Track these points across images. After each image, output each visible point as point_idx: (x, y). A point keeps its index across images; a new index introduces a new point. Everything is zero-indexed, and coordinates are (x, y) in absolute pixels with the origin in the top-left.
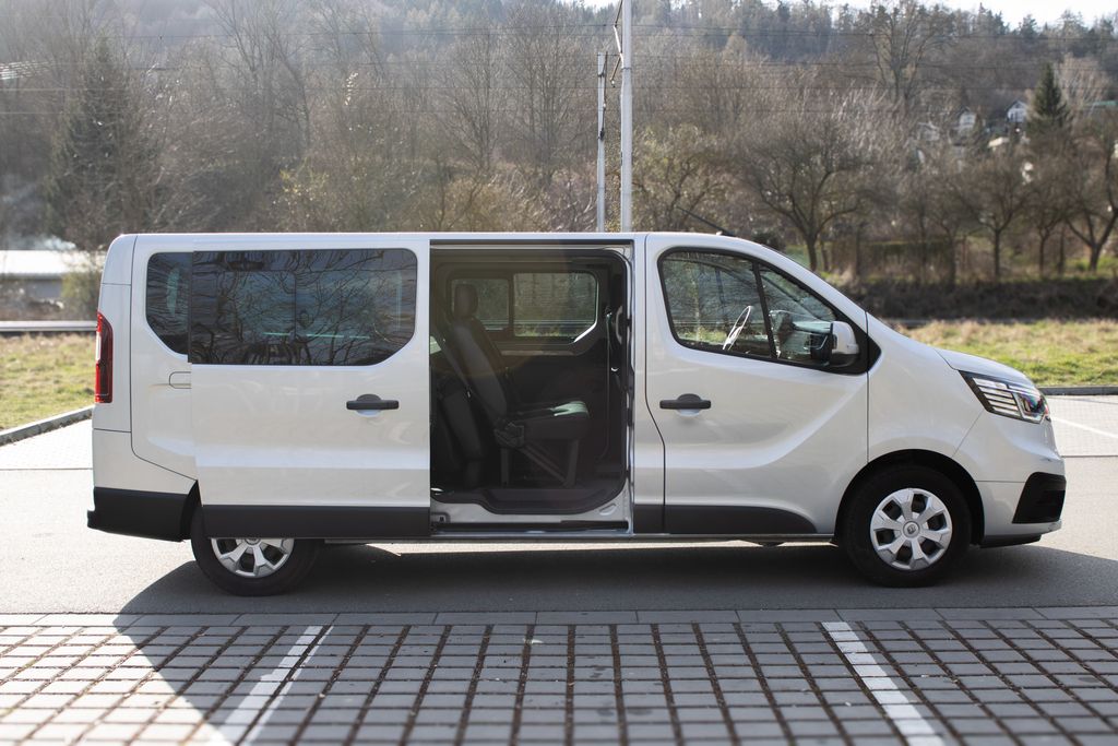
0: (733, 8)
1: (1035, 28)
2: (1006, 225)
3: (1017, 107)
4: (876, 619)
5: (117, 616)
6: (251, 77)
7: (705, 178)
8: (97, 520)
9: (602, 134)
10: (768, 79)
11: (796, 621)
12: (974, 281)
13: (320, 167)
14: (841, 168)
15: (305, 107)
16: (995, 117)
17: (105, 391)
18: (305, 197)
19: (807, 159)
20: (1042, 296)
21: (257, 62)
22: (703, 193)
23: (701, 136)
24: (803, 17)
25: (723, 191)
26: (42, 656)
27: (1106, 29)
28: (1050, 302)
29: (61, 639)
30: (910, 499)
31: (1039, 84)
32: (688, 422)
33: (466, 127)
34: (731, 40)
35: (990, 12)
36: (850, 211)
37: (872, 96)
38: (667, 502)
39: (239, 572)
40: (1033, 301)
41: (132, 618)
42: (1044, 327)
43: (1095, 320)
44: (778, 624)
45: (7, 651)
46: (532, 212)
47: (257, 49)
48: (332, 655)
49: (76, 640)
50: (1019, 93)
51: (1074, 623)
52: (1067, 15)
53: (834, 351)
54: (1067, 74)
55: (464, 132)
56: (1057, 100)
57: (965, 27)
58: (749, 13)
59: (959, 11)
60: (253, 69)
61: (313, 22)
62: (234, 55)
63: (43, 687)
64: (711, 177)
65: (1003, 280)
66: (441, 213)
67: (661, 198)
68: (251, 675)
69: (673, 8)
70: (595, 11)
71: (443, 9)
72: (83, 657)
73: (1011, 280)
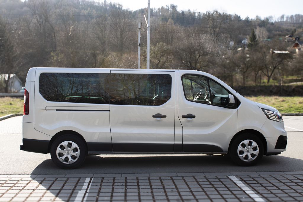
0: (170, 12)
1: (249, 19)
2: (246, 71)
3: (245, 40)
4: (243, 175)
5: (30, 175)
6: (39, 27)
7: (167, 57)
8: (23, 148)
9: (140, 44)
10: (180, 30)
11: (221, 175)
12: (238, 85)
13: (62, 52)
14: (203, 55)
15: (54, 35)
16: (239, 42)
17: (27, 111)
18: (58, 60)
19: (194, 52)
20: (256, 90)
21: (41, 23)
22: (166, 61)
23: (166, 45)
24: (188, 15)
25: (171, 61)
26: (13, 186)
27: (267, 20)
28: (258, 91)
29: (16, 182)
30: (248, 142)
31: (251, 34)
32: (189, 121)
33: (99, 42)
34: (169, 20)
35: (237, 15)
36: (206, 66)
37: (208, 36)
38: (184, 143)
39: (64, 162)
40: (253, 91)
41: (35, 176)
42: (260, 98)
43: (273, 96)
44: (216, 176)
45: (2, 185)
46: (120, 65)
47: (41, 19)
48: (96, 186)
49: (21, 182)
50: (245, 36)
51: (294, 175)
52: (257, 17)
53: (229, 102)
54: (257, 32)
55: (98, 43)
56: (255, 38)
57: (231, 19)
58: (174, 13)
59: (229, 15)
60: (40, 25)
61: (55, 12)
62: (35, 21)
63: (16, 195)
64: (168, 57)
65: (246, 85)
66: (95, 65)
67: (155, 62)
68: (75, 191)
69: (154, 11)
70: (133, 12)
71: (91, 10)
72: (25, 187)
73: (248, 85)
